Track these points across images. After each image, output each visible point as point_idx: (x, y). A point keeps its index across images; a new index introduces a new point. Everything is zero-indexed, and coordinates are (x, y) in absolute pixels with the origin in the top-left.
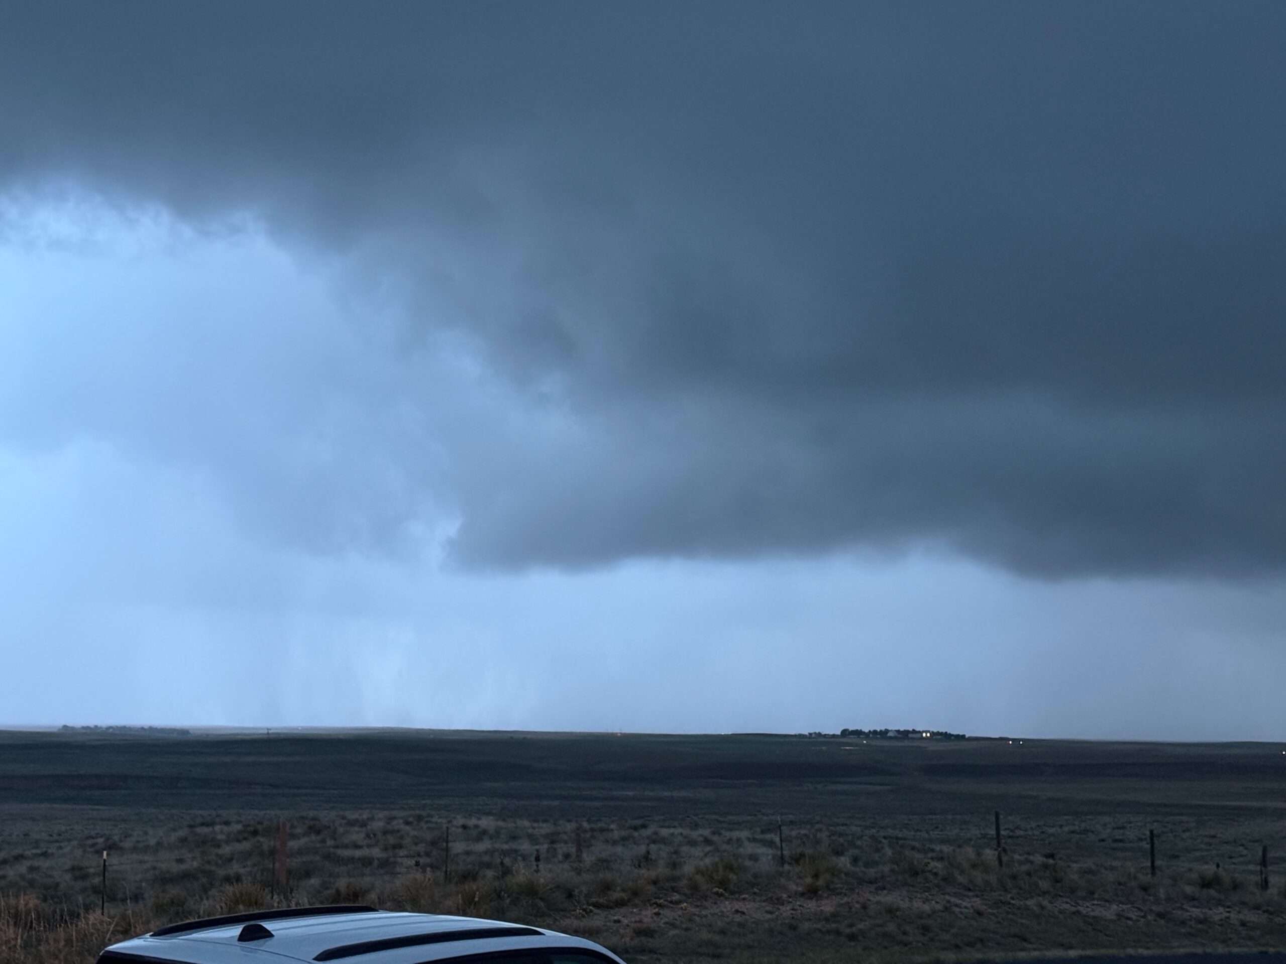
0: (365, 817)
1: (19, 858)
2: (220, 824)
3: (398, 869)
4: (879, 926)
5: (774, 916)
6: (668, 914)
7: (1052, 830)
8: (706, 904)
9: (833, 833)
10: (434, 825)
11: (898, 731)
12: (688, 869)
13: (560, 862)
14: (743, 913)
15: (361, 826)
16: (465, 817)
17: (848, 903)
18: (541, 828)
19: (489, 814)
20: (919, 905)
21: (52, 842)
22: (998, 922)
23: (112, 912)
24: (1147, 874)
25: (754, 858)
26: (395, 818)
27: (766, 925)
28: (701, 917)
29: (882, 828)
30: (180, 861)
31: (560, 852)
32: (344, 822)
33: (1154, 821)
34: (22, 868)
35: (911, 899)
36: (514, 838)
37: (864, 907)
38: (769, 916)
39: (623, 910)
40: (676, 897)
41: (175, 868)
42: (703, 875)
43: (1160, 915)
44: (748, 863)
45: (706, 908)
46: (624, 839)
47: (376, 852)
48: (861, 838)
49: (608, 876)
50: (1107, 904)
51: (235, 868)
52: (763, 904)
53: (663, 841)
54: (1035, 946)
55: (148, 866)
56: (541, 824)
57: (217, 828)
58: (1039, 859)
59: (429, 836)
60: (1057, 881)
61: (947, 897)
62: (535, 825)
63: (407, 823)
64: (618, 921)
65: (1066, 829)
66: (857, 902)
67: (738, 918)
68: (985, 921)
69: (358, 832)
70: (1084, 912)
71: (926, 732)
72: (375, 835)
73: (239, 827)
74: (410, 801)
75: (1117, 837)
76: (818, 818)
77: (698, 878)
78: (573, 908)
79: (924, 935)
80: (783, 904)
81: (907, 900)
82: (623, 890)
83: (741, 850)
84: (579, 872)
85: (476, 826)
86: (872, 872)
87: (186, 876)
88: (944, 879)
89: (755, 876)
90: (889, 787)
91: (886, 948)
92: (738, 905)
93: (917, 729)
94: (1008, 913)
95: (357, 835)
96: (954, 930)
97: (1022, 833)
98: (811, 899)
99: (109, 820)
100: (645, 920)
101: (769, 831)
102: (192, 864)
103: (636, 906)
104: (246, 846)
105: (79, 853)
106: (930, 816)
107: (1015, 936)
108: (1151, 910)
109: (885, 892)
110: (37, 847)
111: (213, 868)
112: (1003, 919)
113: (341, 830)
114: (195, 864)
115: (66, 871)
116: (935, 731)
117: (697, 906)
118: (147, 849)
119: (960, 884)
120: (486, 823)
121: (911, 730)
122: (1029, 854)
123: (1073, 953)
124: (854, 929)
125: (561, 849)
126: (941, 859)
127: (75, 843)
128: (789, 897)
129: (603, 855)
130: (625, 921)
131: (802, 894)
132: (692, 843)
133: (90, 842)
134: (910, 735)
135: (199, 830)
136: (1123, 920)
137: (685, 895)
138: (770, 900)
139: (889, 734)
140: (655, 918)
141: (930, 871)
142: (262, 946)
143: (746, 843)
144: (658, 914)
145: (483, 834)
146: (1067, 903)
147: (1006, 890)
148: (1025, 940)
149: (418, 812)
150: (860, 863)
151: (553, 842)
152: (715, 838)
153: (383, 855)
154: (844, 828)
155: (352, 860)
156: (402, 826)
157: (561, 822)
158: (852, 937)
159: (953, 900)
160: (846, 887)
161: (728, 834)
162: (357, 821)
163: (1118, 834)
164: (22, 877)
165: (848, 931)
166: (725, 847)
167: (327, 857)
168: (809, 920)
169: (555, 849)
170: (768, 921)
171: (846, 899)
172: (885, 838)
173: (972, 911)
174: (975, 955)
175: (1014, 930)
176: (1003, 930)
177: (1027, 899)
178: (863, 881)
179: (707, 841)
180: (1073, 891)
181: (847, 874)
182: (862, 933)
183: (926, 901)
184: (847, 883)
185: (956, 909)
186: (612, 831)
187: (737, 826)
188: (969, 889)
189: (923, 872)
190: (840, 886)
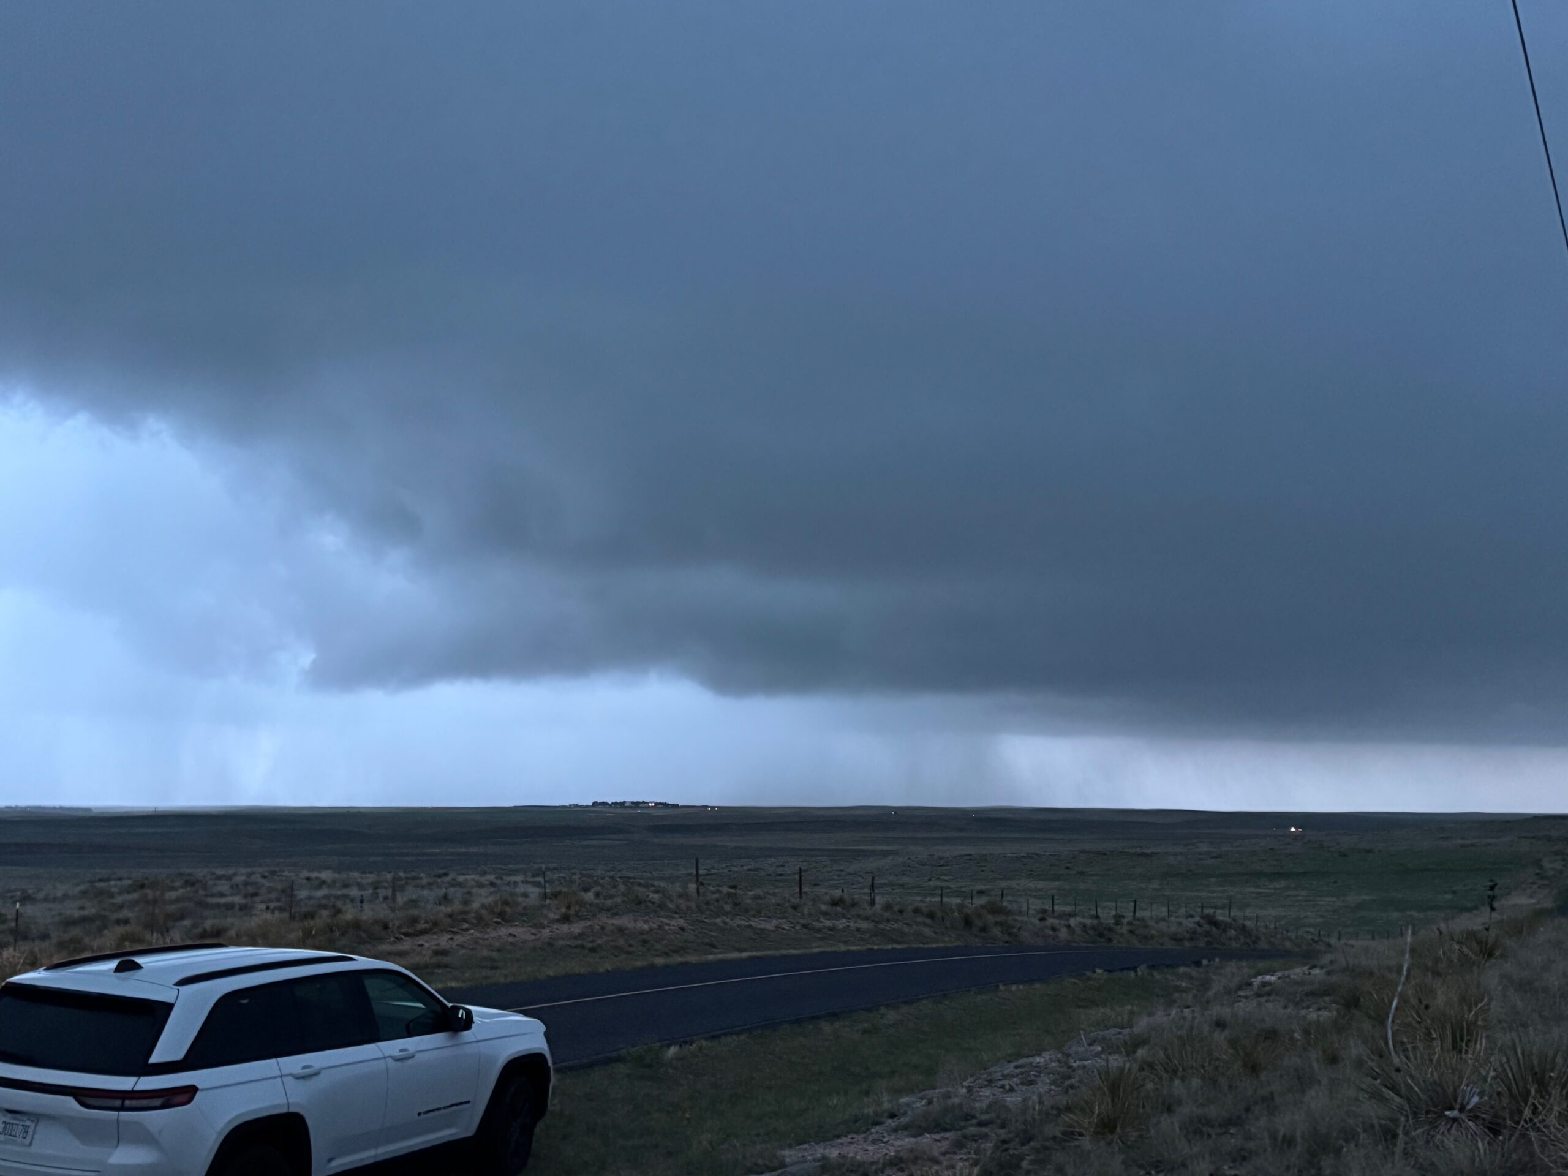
0: (230, 873)
2: (115, 880)
3: (253, 912)
4: (612, 941)
5: (537, 937)
6: (459, 939)
7: (736, 869)
8: (488, 930)
9: (583, 875)
10: (284, 878)
11: (633, 803)
12: (476, 905)
13: (379, 903)
14: (515, 936)
15: (227, 880)
16: (308, 871)
17: (591, 925)
18: (367, 878)
19: (327, 868)
20: (641, 925)
22: (696, 935)
23: (24, 949)
24: (797, 897)
25: (525, 895)
26: (254, 873)
27: (532, 943)
28: (484, 940)
29: (619, 871)
30: (82, 908)
31: (380, 895)
32: (213, 877)
35: (635, 921)
36: (346, 886)
37: (603, 928)
38: (533, 937)
39: (426, 937)
40: (466, 926)
41: (77, 914)
42: (486, 909)
43: (804, 926)
44: (520, 899)
45: (488, 933)
46: (430, 884)
47: (238, 900)
48: (603, 878)
49: (415, 912)
50: (770, 920)
51: (125, 913)
52: (530, 929)
53: (459, 885)
54: (720, 951)
55: (55, 912)
56: (367, 875)
57: (112, 883)
58: (725, 890)
59: (279, 887)
60: (737, 905)
61: (662, 919)
62: (364, 876)
63: (264, 877)
64: (422, 945)
65: (745, 868)
66: (598, 925)
67: (511, 939)
68: (687, 935)
70: (754, 925)
71: (652, 802)
72: (237, 886)
73: (129, 882)
74: (267, 860)
76: (573, 865)
77: (483, 911)
78: (388, 937)
79: (643, 946)
80: (544, 928)
81: (633, 922)
82: (426, 922)
83: (516, 890)
84: (393, 910)
85: (317, 878)
86: (609, 903)
87: (85, 920)
88: (659, 906)
89: (525, 908)
90: (625, 842)
91: (616, 956)
92: (511, 930)
93: (645, 801)
94: (702, 928)
95: (223, 886)
96: (665, 942)
97: (714, 871)
98: (565, 923)
99: (26, 877)
100: (442, 944)
101: (537, 875)
102: (91, 911)
103: (435, 933)
104: (135, 896)
106: (653, 862)
107: (707, 944)
108: (798, 923)
109: (617, 917)
111: (107, 913)
112: (699, 933)
113: (211, 883)
114: (93, 911)
116: (658, 802)
117: (481, 932)
118: (55, 899)
119: (670, 909)
120: (325, 875)
121: (641, 801)
122: (719, 886)
123: (745, 955)
124: (594, 944)
125: (381, 893)
126: (658, 892)
128: (549, 923)
129: (413, 897)
130: (427, 945)
131: (558, 921)
132: (481, 886)
133: (9, 894)
134: (641, 805)
135: (97, 885)
136: (780, 930)
137: (473, 924)
138: (535, 926)
140: (450, 942)
141: (650, 901)
142: (133, 975)
143: (520, 885)
144: (451, 939)
145: (322, 883)
146: (743, 920)
147: (701, 913)
148: (714, 947)
149: (272, 868)
150: (601, 897)
151: (376, 888)
152: (498, 882)
153: (243, 901)
154: (591, 871)
155: (218, 905)
156: (260, 879)
157: (383, 873)
158: (592, 950)
159: (665, 920)
160: (590, 914)
161: (508, 878)
162: (223, 876)
163: (780, 871)
165: (590, 945)
166: (505, 888)
167: (199, 904)
168: (563, 938)
169: (376, 893)
170: (533, 940)
171: (589, 923)
172: (620, 878)
173: (677, 928)
174: (678, 959)
175: (707, 940)
176: (699, 941)
177: (716, 918)
178: (603, 909)
179: (492, 884)
180: (747, 911)
181: (591, 905)
182: (599, 946)
183: (646, 922)
184: (591, 911)
185: (667, 927)
186: (421, 878)
187: (515, 872)
188: (676, 913)
189: (645, 902)
190: (586, 913)
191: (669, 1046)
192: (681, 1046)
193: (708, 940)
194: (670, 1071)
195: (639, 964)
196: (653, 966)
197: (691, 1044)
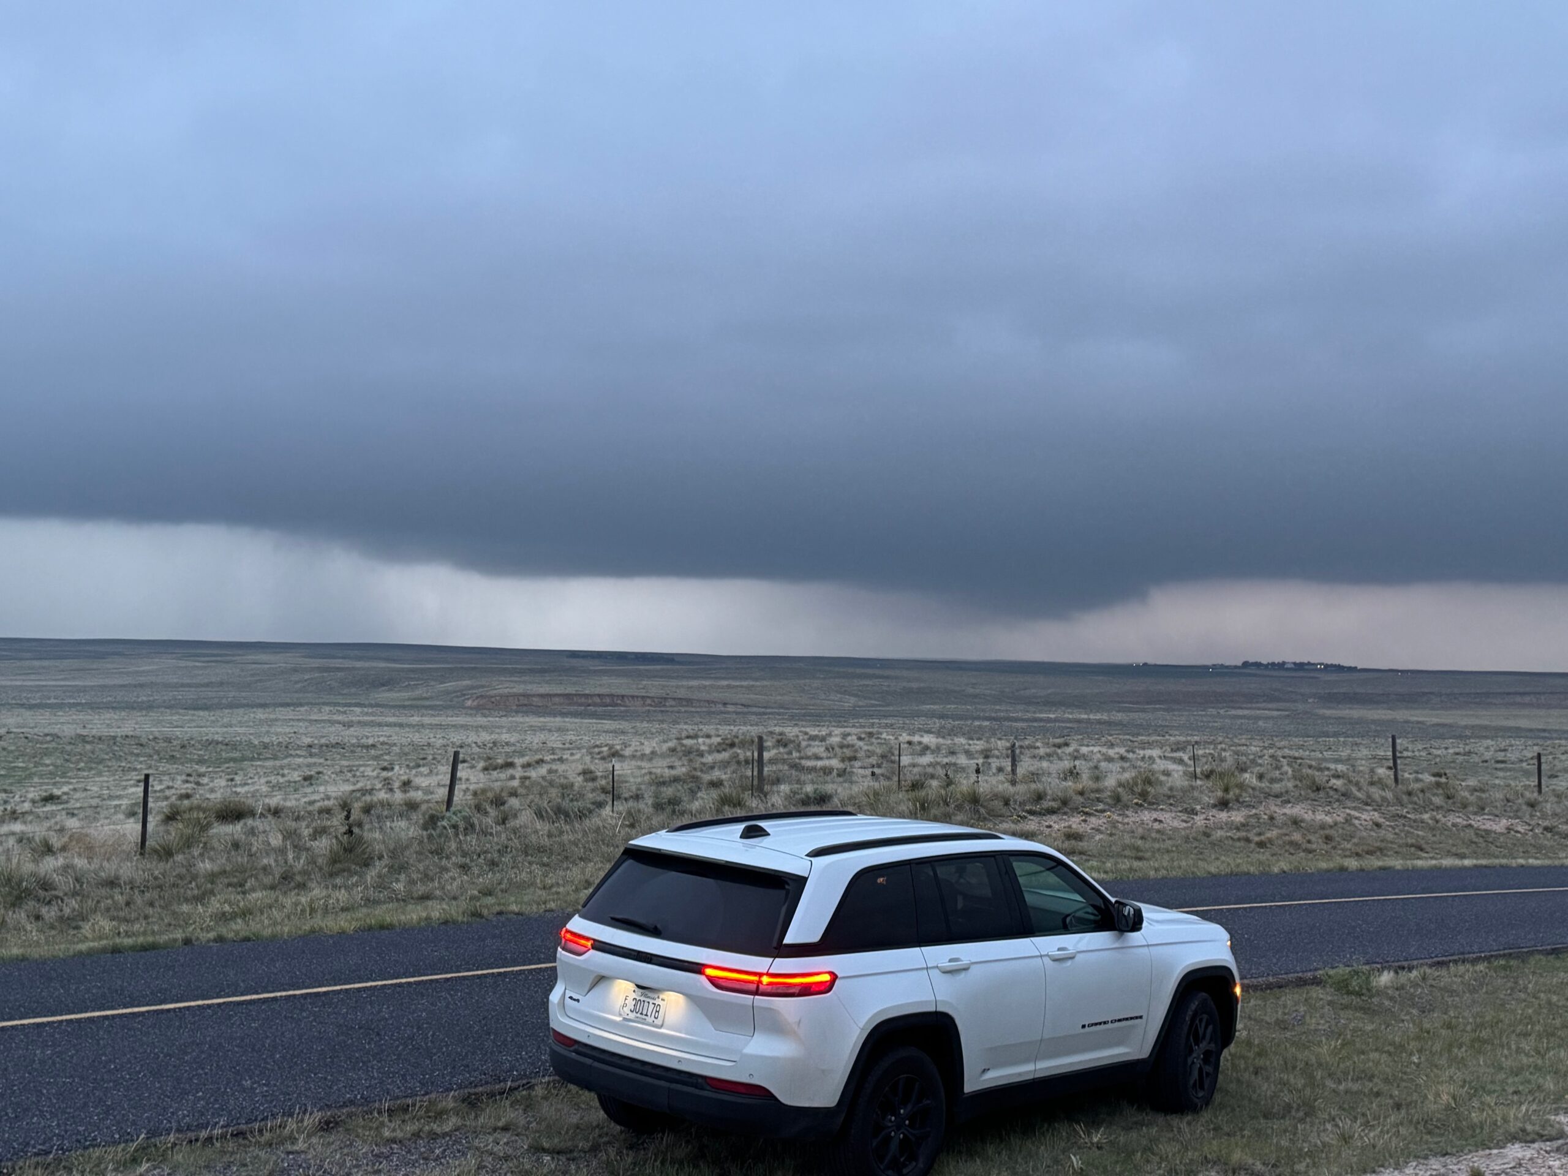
0: (824, 733)
1: (540, 762)
2: (702, 737)
3: (855, 778)
4: (1286, 835)
5: (1189, 825)
6: (1094, 821)
7: (1439, 752)
8: (1127, 812)
9: (1237, 753)
10: (883, 741)
11: (1295, 664)
12: (1110, 782)
13: (994, 774)
14: (1161, 821)
15: (821, 741)
16: (910, 735)
17: (1256, 814)
18: (976, 745)
19: (929, 732)
20: (1320, 817)
21: (564, 749)
22: (1396, 834)
23: (621, 808)
24: (1533, 792)
25: (1167, 773)
26: (849, 734)
27: (1183, 833)
28: (1124, 824)
29: (1279, 748)
30: (671, 767)
31: (994, 766)
32: (806, 737)
33: (1534, 745)
34: (543, 770)
35: (1314, 812)
36: (953, 753)
37: (1272, 818)
38: (1185, 825)
39: (1054, 817)
40: (1101, 806)
41: (667, 773)
42: (1124, 787)
43: (1546, 829)
44: (1163, 778)
45: (1127, 816)
46: (1049, 755)
47: (835, 763)
48: (1260, 757)
49: (1039, 786)
50: (1497, 819)
51: (716, 774)
52: (1179, 814)
53: (1084, 757)
54: (1431, 855)
55: (643, 771)
56: (975, 742)
57: (701, 740)
58: (1428, 778)
59: (879, 751)
60: (1449, 798)
61: (1348, 811)
62: (971, 742)
63: (860, 739)
64: (1050, 827)
65: (1451, 751)
66: (1265, 814)
67: (1156, 826)
68: (1384, 832)
69: (818, 746)
70: (1476, 826)
71: (1321, 664)
72: (833, 749)
73: (719, 740)
74: (861, 721)
75: (1500, 759)
76: (1220, 739)
77: (1120, 790)
78: (1009, 814)
79: (1327, 843)
80: (1196, 814)
81: (1310, 812)
82: (1054, 800)
83: (1154, 766)
84: (1013, 783)
85: (920, 743)
86: (1277, 787)
87: (676, 780)
88: (1343, 795)
89: (1171, 789)
90: (1287, 713)
91: (1292, 854)
92: (1155, 815)
93: (1312, 661)
94: (1404, 825)
95: (818, 749)
96: (1355, 840)
97: (1410, 754)
98: (1223, 810)
99: (611, 732)
100: (1074, 826)
101: (1178, 750)
102: (681, 770)
103: (1065, 813)
104: (725, 755)
105: (588, 759)
106: (1324, 739)
107: (1412, 845)
108: (1539, 824)
109: (1290, 805)
110: (553, 754)
111: (699, 774)
112: (1401, 831)
113: (804, 744)
114: (684, 769)
115: (579, 774)
116: (1329, 663)
117: (1120, 815)
118: (643, 756)
119: (1360, 799)
120: (927, 739)
121: (1306, 662)
122: (1417, 772)
123: (1467, 862)
124: (1262, 838)
125: (995, 763)
126: (1338, 777)
127: (584, 751)
128: (1202, 808)
129: (1032, 769)
130: (1056, 827)
131: (1214, 806)
132: (1110, 760)
133: (596, 750)
134: (1306, 667)
135: (685, 742)
136: (1512, 833)
137: (1109, 805)
138: (1185, 811)
139: (1289, 666)
140: (1083, 824)
141: (1331, 788)
142: (760, 842)
143: (1158, 761)
144: (1085, 821)
145: (926, 749)
146: (1459, 817)
147: (1402, 805)
148: (1422, 850)
149: (868, 730)
150: (1264, 780)
151: (987, 757)
152: (1131, 755)
153: (841, 766)
154: (1245, 748)
155: (813, 769)
156: (856, 741)
157: (993, 740)
158: (1261, 844)
159: (1353, 813)
160: (1254, 800)
161: (1142, 752)
162: (817, 736)
163: (1500, 756)
164: (543, 778)
165: (1257, 839)
166: (1139, 763)
167: (794, 766)
168: (1222, 828)
169: (990, 764)
170: (1185, 829)
171: (1254, 811)
172: (1284, 757)
173: (1371, 823)
174: (1375, 862)
175: (1410, 841)
176: (1401, 841)
177: (1421, 813)
178: (1269, 795)
179: (1123, 758)
180: (1465, 806)
181: (1253, 789)
182: (1270, 840)
183: (1328, 813)
184: (1255, 797)
185: (1356, 822)
186: (1038, 748)
187: (1150, 745)
188: (1367, 804)
189: (1324, 788)
190: (1247, 799)
191: (1381, 971)
192: (1396, 972)
193: (1414, 841)
194: (1387, 1003)
195: (1323, 865)
196: (1343, 869)
197: (1410, 969)
